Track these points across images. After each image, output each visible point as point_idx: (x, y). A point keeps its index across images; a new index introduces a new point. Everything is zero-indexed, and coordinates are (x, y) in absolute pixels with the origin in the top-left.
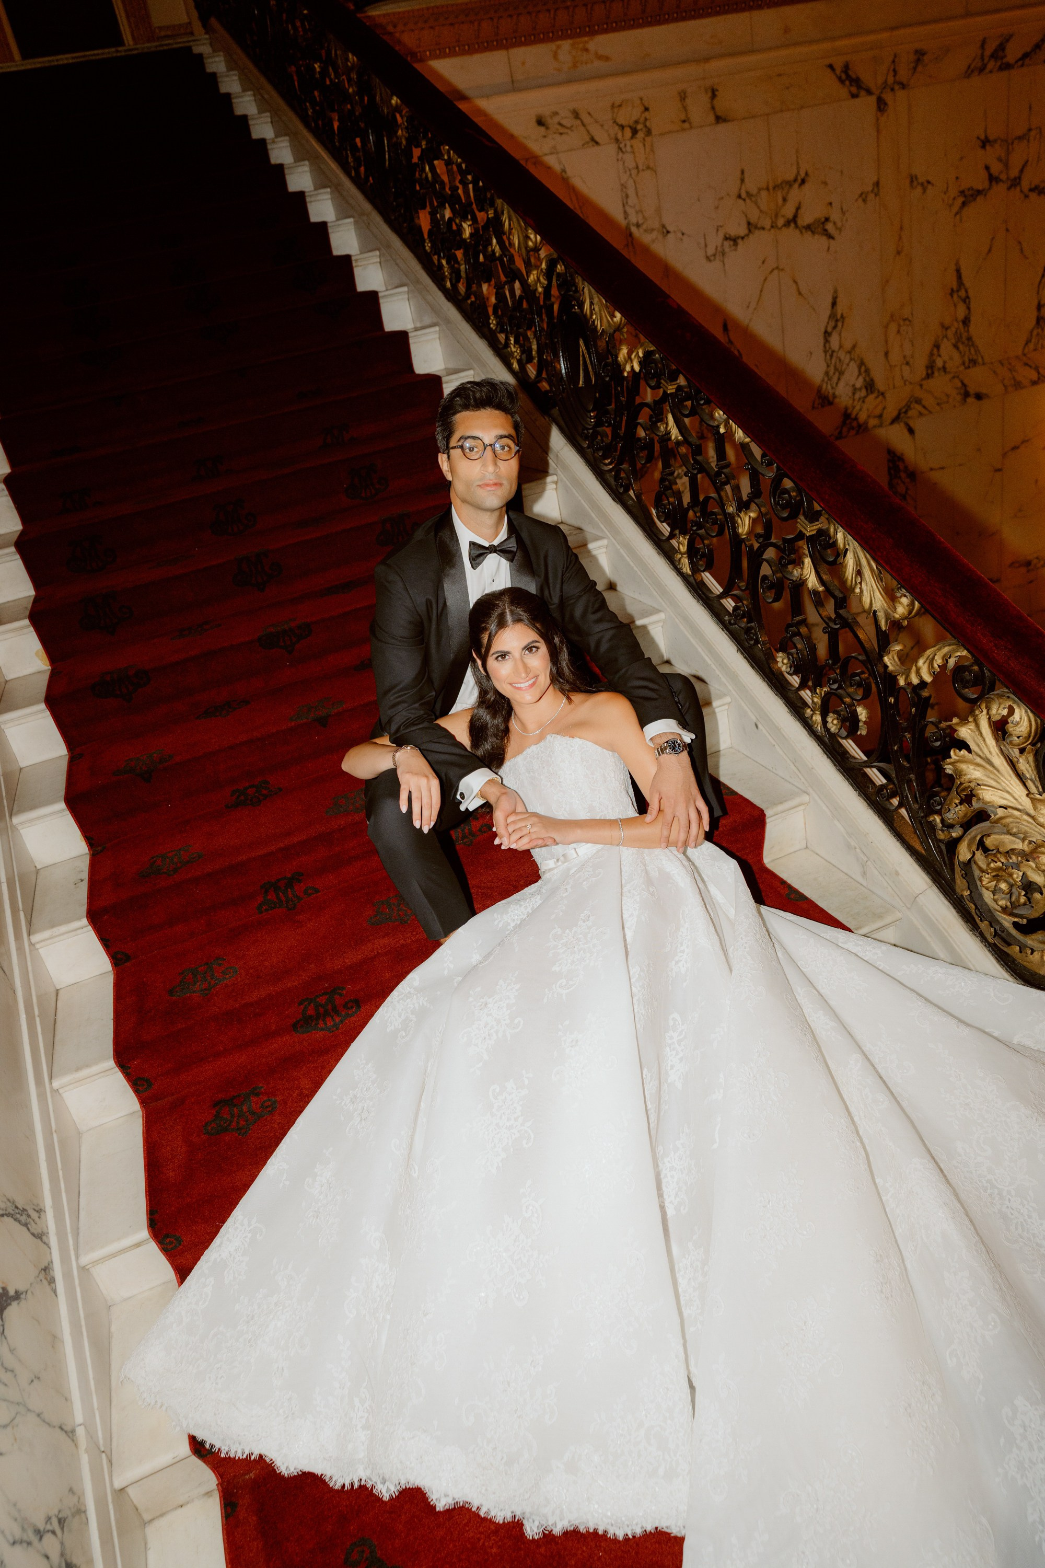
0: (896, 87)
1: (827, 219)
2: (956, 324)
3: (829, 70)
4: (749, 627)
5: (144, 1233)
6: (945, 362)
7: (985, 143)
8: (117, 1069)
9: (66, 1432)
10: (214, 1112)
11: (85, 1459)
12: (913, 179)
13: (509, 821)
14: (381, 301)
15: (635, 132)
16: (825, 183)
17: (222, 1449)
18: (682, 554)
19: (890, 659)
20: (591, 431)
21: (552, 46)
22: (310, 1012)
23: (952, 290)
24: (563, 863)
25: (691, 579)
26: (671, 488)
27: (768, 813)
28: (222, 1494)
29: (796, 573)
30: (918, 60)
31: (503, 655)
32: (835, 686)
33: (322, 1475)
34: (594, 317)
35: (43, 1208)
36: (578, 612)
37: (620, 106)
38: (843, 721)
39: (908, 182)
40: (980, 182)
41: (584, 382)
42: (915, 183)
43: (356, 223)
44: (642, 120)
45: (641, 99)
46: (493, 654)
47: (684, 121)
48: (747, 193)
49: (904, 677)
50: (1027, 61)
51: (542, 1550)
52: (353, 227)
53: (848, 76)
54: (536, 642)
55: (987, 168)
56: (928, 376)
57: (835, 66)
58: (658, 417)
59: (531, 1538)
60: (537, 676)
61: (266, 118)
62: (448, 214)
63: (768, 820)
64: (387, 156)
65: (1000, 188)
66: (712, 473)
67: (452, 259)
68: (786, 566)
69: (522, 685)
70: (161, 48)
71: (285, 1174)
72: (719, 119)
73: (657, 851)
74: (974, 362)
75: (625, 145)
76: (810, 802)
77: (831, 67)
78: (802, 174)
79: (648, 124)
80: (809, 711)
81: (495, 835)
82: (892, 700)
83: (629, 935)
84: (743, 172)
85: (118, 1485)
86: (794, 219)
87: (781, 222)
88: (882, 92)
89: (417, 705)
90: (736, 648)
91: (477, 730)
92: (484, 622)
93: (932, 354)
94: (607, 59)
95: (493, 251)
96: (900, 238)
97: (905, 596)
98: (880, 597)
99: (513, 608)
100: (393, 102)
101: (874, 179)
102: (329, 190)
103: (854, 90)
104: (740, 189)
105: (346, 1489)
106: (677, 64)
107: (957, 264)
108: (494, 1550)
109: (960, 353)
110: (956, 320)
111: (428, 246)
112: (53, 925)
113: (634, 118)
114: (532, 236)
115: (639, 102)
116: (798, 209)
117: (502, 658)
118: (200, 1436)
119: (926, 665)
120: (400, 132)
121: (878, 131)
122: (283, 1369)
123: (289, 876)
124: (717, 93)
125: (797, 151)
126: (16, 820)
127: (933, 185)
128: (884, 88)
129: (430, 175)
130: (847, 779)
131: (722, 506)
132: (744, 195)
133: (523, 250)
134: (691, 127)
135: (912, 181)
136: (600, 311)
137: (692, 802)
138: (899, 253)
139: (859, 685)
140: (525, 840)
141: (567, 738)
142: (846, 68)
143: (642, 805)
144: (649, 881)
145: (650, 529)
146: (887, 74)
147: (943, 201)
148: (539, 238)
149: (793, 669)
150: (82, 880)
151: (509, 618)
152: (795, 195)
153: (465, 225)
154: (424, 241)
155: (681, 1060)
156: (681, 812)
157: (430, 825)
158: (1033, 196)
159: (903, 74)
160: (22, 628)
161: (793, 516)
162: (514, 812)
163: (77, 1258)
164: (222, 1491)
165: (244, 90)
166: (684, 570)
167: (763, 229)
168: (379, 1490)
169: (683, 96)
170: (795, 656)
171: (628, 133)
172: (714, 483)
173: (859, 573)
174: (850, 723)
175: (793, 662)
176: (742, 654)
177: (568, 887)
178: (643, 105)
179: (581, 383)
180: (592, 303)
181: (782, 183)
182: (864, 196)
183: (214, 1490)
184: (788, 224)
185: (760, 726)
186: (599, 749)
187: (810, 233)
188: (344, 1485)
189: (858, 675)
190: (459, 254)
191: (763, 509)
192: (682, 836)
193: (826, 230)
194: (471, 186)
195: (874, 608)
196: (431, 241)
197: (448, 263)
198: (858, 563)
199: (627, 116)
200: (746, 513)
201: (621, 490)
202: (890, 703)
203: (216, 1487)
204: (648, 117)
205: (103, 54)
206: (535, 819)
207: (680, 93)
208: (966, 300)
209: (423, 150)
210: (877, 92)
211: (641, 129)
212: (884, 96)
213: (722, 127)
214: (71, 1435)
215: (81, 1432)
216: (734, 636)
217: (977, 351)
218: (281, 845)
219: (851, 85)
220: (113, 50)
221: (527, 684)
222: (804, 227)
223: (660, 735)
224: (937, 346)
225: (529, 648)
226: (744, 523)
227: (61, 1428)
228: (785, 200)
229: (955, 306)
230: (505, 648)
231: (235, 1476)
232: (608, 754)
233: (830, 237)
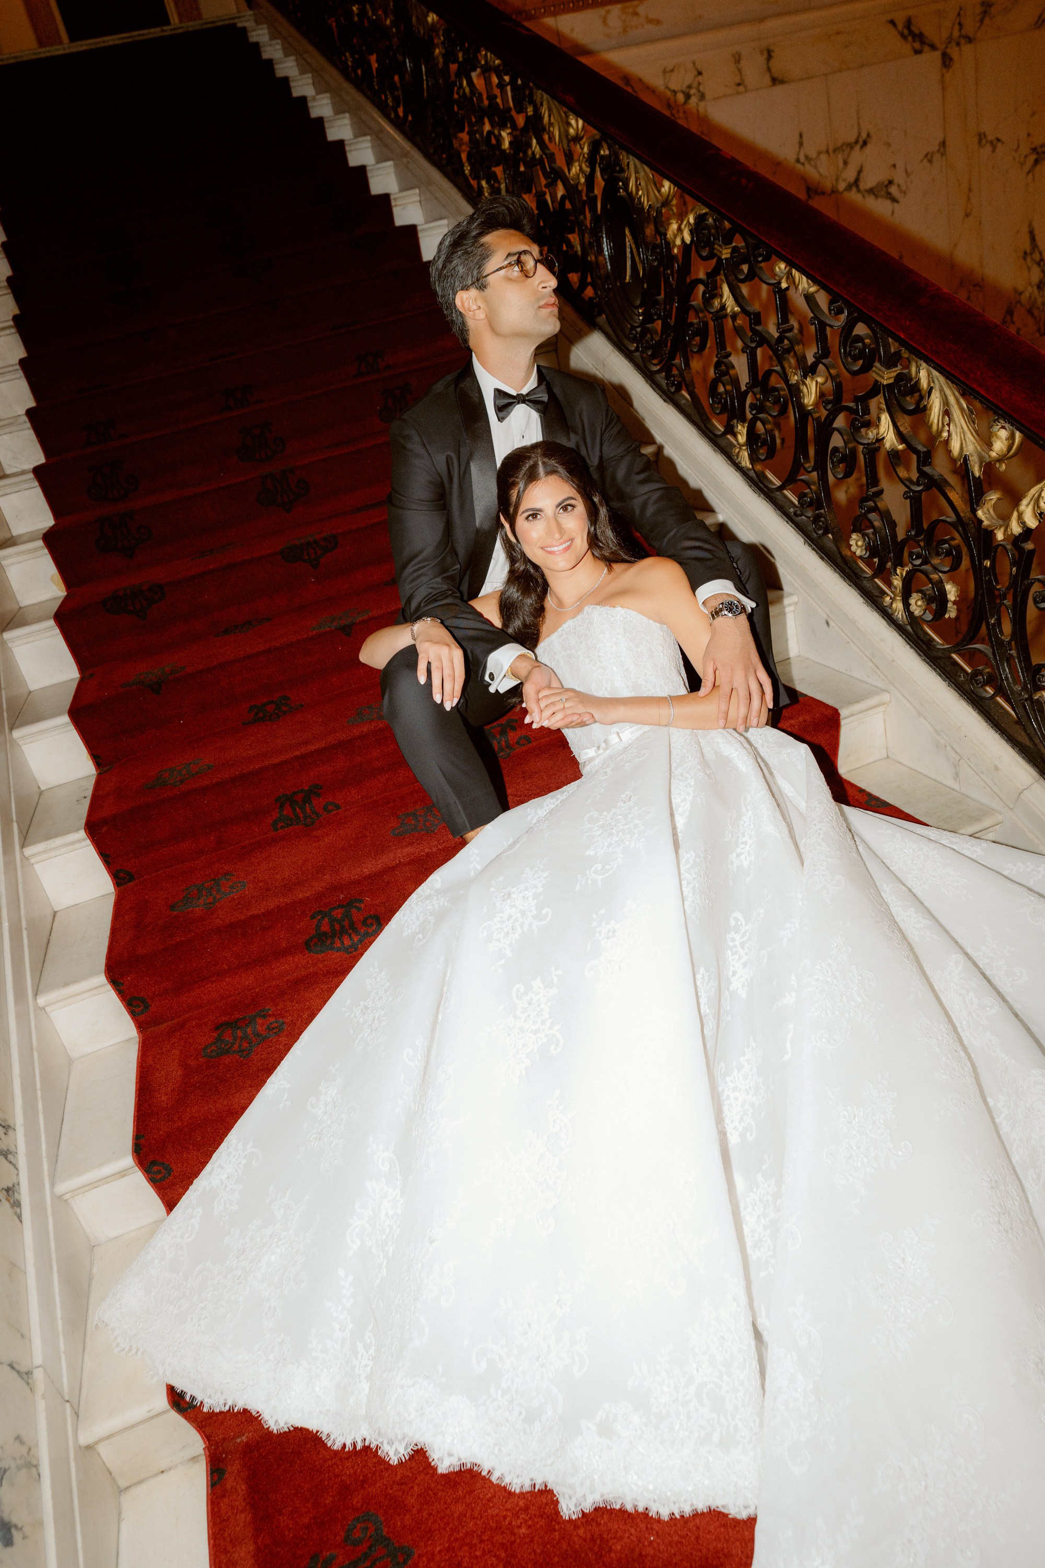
0: (962, 41)
1: (891, 182)
2: (1030, 289)
3: (891, 26)
4: (817, 515)
5: (128, 1160)
6: (1018, 330)
8: (109, 987)
9: (18, 1372)
10: (215, 1035)
11: (41, 1405)
12: (981, 137)
13: (541, 696)
14: (420, 235)
15: (688, 97)
16: (888, 144)
17: (205, 1402)
18: (741, 446)
19: (984, 513)
20: (639, 330)
21: (601, 11)
22: (325, 928)
23: (1025, 253)
24: (605, 750)
25: (752, 473)
26: (727, 373)
27: (843, 713)
28: (209, 1459)
29: (871, 434)
30: (985, 12)
31: (534, 515)
32: (918, 562)
33: (317, 1432)
34: (640, 193)
35: (12, 1125)
36: (621, 473)
37: (672, 71)
38: (928, 600)
39: (976, 139)
41: (631, 276)
42: (984, 142)
43: (396, 166)
44: (695, 85)
45: (694, 63)
46: (523, 512)
47: (739, 85)
48: (806, 157)
49: (1002, 529)
51: (581, 1532)
52: (393, 170)
53: (911, 32)
54: (573, 498)
57: (897, 22)
58: (713, 292)
59: (567, 1518)
60: (572, 540)
61: (308, 79)
62: (487, 127)
63: (843, 722)
64: (425, 86)
66: (773, 342)
67: (492, 178)
68: (857, 429)
69: (555, 549)
70: (206, 26)
71: (286, 1094)
72: (775, 81)
73: (713, 733)
75: (678, 112)
76: (890, 701)
77: (892, 22)
78: (864, 135)
79: (701, 89)
80: (888, 599)
81: (525, 712)
82: (987, 563)
83: (680, 822)
84: (801, 136)
85: (85, 1439)
86: (856, 183)
87: (842, 186)
88: (947, 47)
89: (439, 579)
90: (802, 540)
91: (507, 608)
92: (512, 476)
94: (658, 22)
95: (533, 153)
96: (969, 199)
97: (1003, 427)
98: (972, 438)
99: (546, 460)
100: (430, 19)
101: (940, 138)
102: (368, 138)
103: (917, 45)
104: (798, 154)
105: (347, 1449)
106: (731, 25)
107: (1030, 225)
108: (523, 1530)
109: (1035, 319)
110: (1030, 284)
111: (467, 170)
112: (48, 837)
113: (687, 83)
114: (573, 122)
115: (691, 66)
116: (860, 172)
117: (533, 518)
118: (179, 1386)
119: (1030, 507)
120: (437, 51)
121: (944, 88)
122: (275, 1308)
123: (306, 788)
124: (772, 54)
125: (858, 113)
126: (16, 734)
127: (1003, 143)
128: (950, 42)
129: (467, 90)
130: (934, 669)
131: (786, 380)
132: (802, 159)
133: (565, 142)
134: (746, 91)
135: (980, 140)
136: (647, 185)
137: (752, 671)
138: (967, 215)
139: (948, 553)
140: (559, 716)
141: (607, 607)
142: (909, 23)
143: (694, 682)
144: (705, 764)
145: (705, 426)
146: (952, 28)
147: (1014, 159)
148: (581, 122)
149: (868, 553)
150: (85, 797)
151: (541, 470)
152: (857, 157)
153: (504, 134)
154: (462, 165)
155: (745, 965)
156: (739, 682)
157: (452, 701)
159: (969, 29)
160: (36, 549)
161: (866, 368)
162: (549, 687)
163: (53, 1184)
164: (209, 1456)
165: (286, 55)
166: (743, 464)
168: (385, 1451)
169: (737, 58)
170: (871, 536)
171: (681, 98)
172: (775, 352)
173: (947, 413)
174: (938, 601)
175: (869, 543)
176: (810, 545)
177: (609, 770)
178: (697, 69)
179: (628, 277)
180: (637, 179)
181: (842, 146)
182: (929, 157)
183: (201, 1455)
184: (849, 188)
185: (831, 623)
186: (645, 619)
187: (872, 197)
188: (345, 1445)
189: (946, 542)
190: (499, 170)
191: (832, 371)
192: (743, 711)
193: (889, 194)
194: (509, 88)
195: (965, 453)
196: (470, 164)
197: (488, 182)
198: (946, 402)
199: (680, 80)
200: (812, 379)
201: (673, 389)
202: (986, 567)
203: (203, 1452)
204: (701, 81)
205: (149, 33)
206: (572, 694)
207: (733, 56)
209: (459, 63)
210: (943, 46)
211: (694, 94)
212: (948, 51)
213: (778, 89)
214: (25, 1377)
215: (39, 1375)
216: (800, 528)
218: (297, 753)
219: (914, 41)
220: (158, 29)
221: (561, 548)
222: (866, 191)
223: (714, 597)
224: (1010, 313)
225: (565, 507)
226: (811, 392)
227: (11, 1366)
228: (846, 163)
229: (1029, 269)
230: (538, 506)
231: (224, 1439)
232: (655, 626)
233: (894, 200)
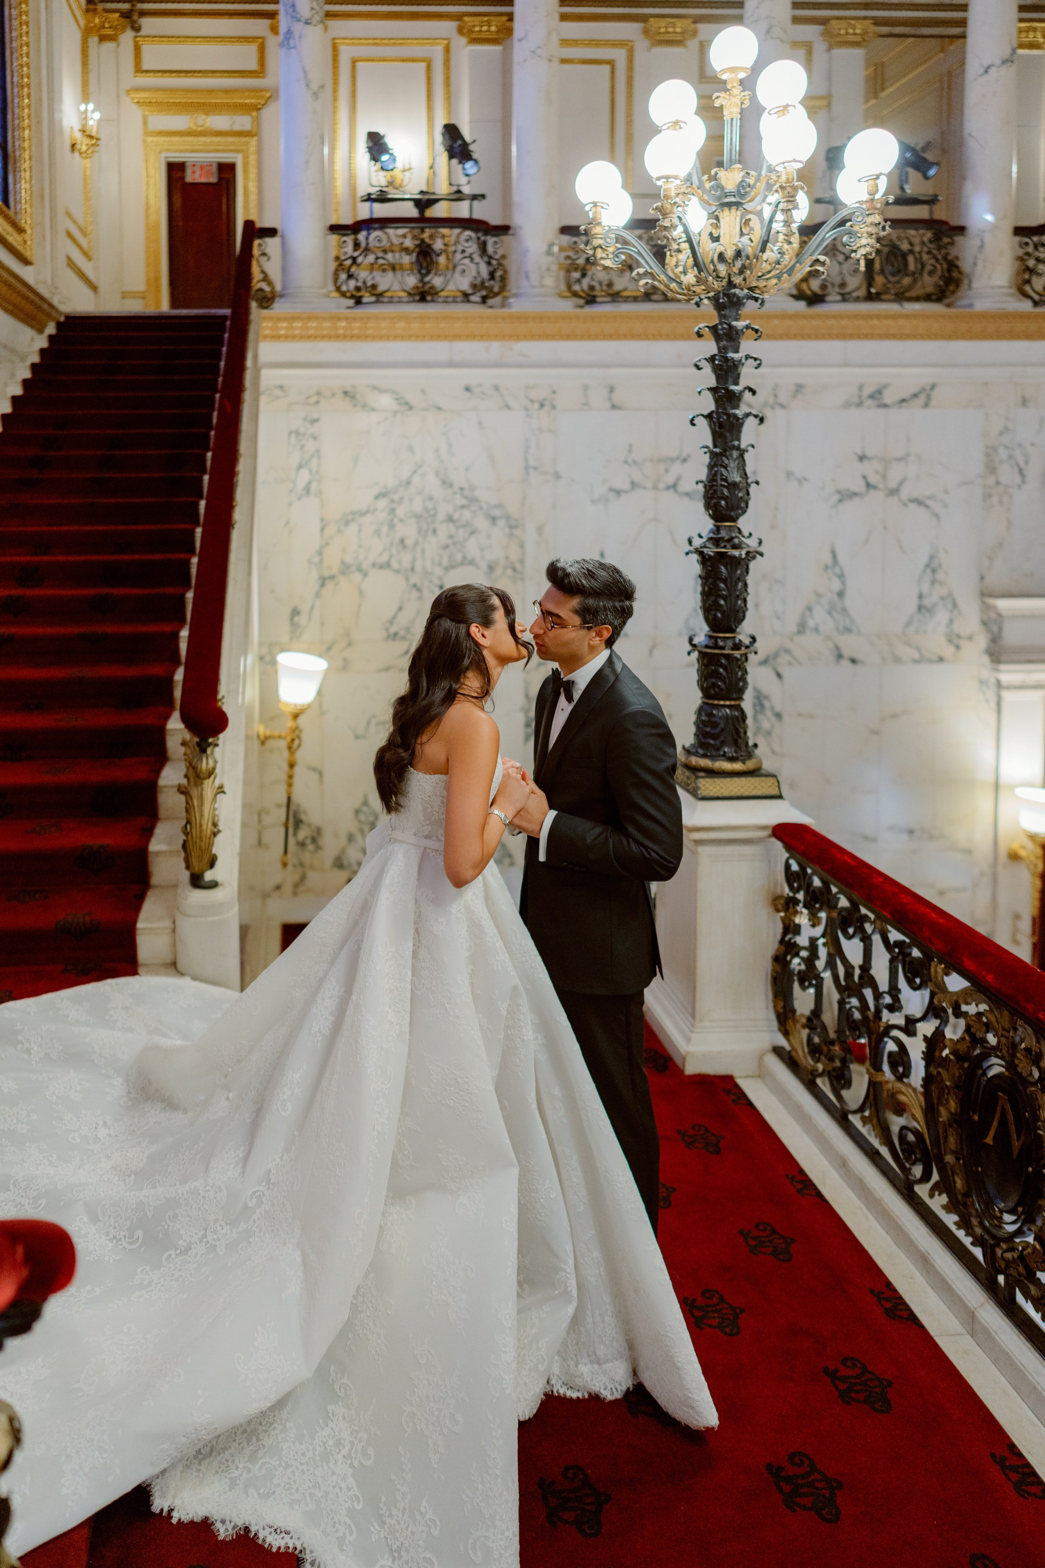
2: (830, 595)
6: (817, 625)
7: (862, 458)
12: (789, 474)
15: (542, 405)
23: (827, 566)
30: (798, 390)
37: (533, 387)
39: (784, 476)
40: (859, 486)
42: (791, 478)
44: (548, 399)
47: (584, 404)
50: (904, 404)
55: (864, 477)
56: (799, 632)
65: (877, 496)
72: (614, 407)
74: (848, 630)
75: (535, 415)
79: (553, 401)
84: (631, 446)
86: (674, 486)
87: (661, 486)
93: (803, 615)
94: (525, 356)
96: (775, 516)
104: (627, 457)
106: (583, 366)
107: (833, 544)
109: (834, 619)
110: (831, 591)
113: (543, 397)
115: (549, 386)
121: (758, 435)
124: (614, 389)
125: (681, 438)
127: (809, 481)
132: (630, 462)
134: (589, 409)
135: (788, 476)
146: (768, 397)
147: (820, 496)
152: (676, 469)
158: (913, 506)
159: (783, 399)
167: (645, 488)
169: (586, 388)
171: (537, 405)
184: (668, 488)
199: (536, 395)
207: (583, 386)
208: (841, 576)
213: (616, 413)
217: (852, 620)
224: (810, 609)
229: (829, 579)
